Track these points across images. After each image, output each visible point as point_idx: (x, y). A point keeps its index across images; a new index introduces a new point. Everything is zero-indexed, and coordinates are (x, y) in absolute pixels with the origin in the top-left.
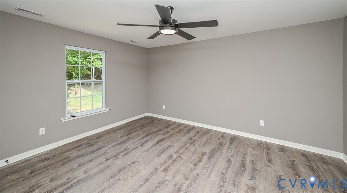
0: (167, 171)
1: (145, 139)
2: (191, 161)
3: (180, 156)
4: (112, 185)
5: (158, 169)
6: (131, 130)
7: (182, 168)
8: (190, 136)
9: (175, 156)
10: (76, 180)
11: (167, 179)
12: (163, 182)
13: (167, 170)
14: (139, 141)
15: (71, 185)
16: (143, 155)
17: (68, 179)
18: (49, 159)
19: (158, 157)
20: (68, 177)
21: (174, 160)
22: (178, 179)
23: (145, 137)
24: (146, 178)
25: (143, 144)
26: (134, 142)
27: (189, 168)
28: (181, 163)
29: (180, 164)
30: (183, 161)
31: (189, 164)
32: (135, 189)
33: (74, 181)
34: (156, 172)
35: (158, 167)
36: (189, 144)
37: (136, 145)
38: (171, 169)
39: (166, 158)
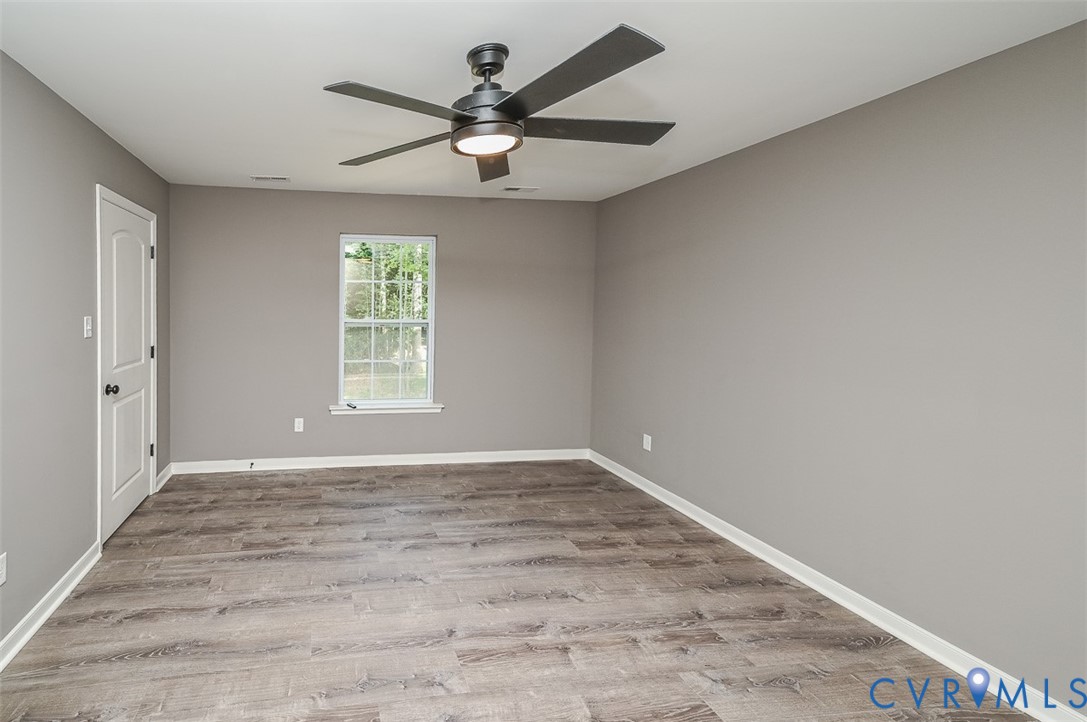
0: (474, 661)
1: (502, 532)
2: (595, 693)
3: (565, 650)
4: (325, 600)
5: (453, 637)
6: (490, 489)
7: (532, 693)
8: (703, 608)
9: (548, 636)
10: (291, 548)
11: (449, 682)
12: (431, 684)
13: (478, 660)
14: (481, 529)
15: (278, 554)
16: (453, 573)
17: (284, 539)
18: (295, 486)
19: (488, 606)
20: (285, 536)
21: (530, 648)
22: (480, 713)
23: (511, 525)
24: (403, 638)
25: (483, 542)
26: (465, 527)
27: (562, 711)
28: (547, 672)
29: (536, 674)
30: (564, 672)
31: (577, 699)
32: (355, 645)
33: (285, 549)
34: (438, 642)
35: (460, 634)
36: (658, 632)
37: (461, 536)
38: (490, 668)
39: (509, 624)
